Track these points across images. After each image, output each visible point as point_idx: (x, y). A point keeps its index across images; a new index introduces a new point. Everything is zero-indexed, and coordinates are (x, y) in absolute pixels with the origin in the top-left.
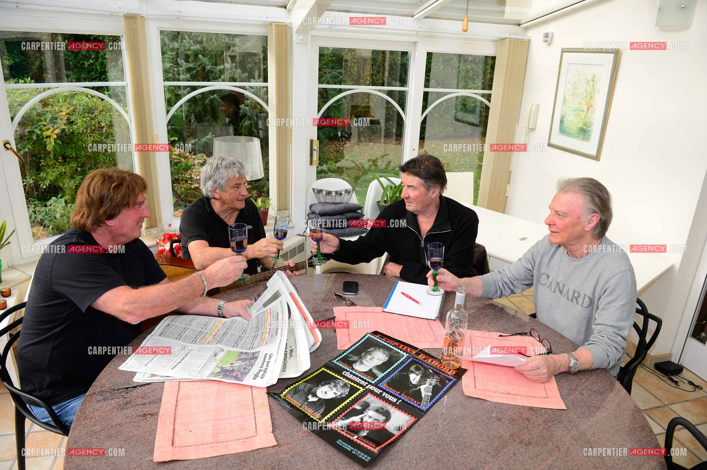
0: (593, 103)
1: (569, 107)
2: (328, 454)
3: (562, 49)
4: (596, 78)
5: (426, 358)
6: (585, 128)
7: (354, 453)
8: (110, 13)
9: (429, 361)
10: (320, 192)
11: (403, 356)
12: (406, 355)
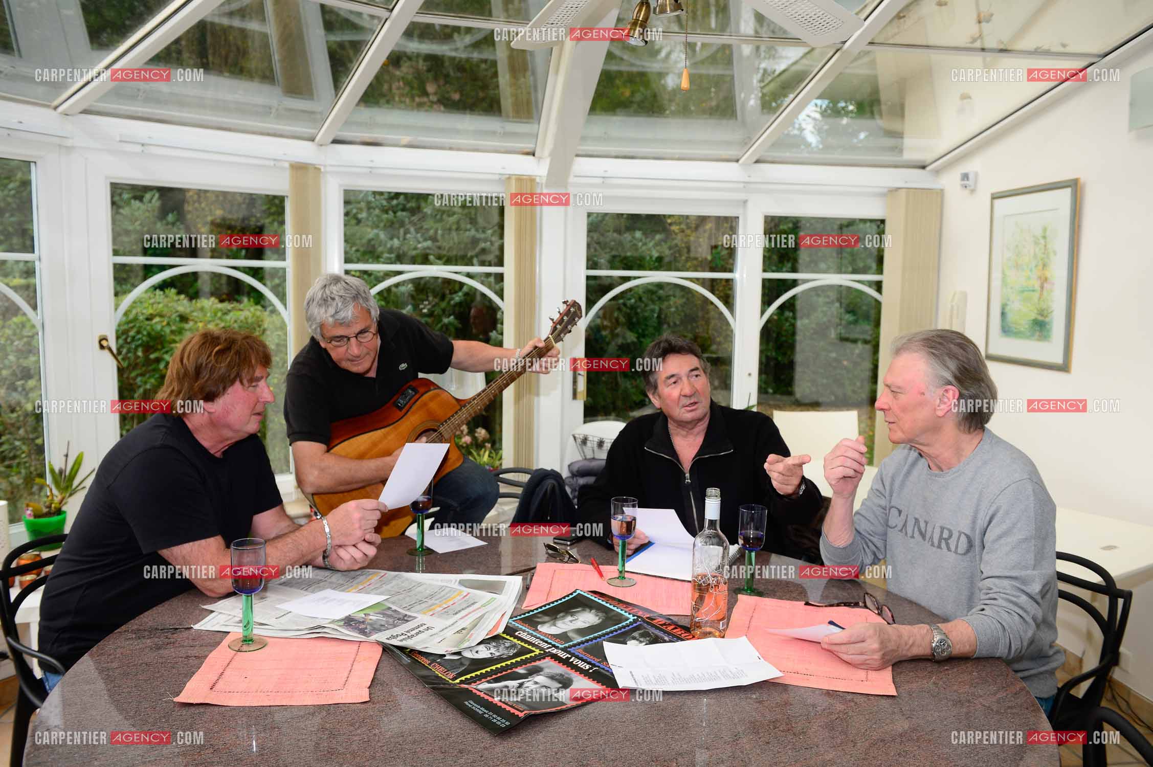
0: (1048, 274)
1: (1012, 288)
2: (447, 717)
3: (992, 194)
4: (1048, 233)
5: (665, 624)
6: (1040, 318)
7: (486, 716)
8: (272, 163)
9: (670, 628)
10: (585, 441)
11: (627, 619)
12: (632, 618)
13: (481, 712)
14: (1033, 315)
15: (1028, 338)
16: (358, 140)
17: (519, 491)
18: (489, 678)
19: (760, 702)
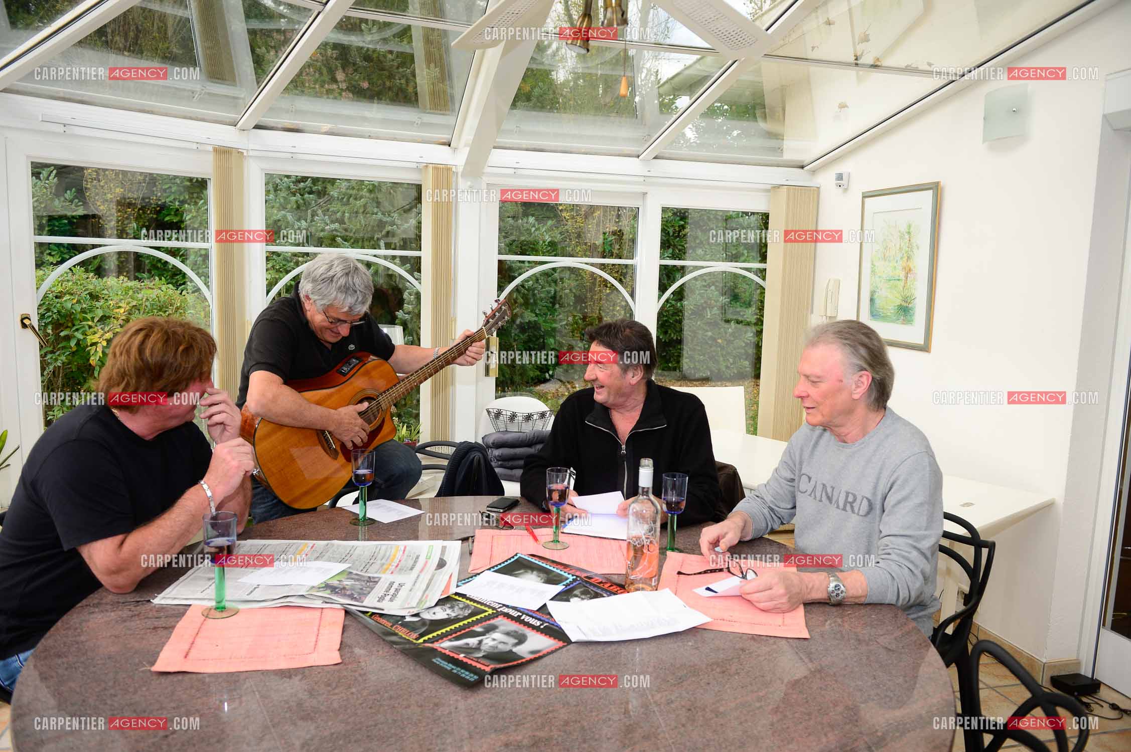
0: (912, 265)
1: (880, 277)
2: (417, 674)
4: (912, 229)
5: (601, 583)
6: (905, 304)
7: (455, 671)
8: (194, 146)
9: (606, 586)
10: (498, 414)
11: (567, 579)
12: (571, 578)
13: (449, 669)
14: (898, 302)
15: (893, 321)
16: (280, 126)
17: (445, 463)
18: (450, 637)
19: (697, 648)
